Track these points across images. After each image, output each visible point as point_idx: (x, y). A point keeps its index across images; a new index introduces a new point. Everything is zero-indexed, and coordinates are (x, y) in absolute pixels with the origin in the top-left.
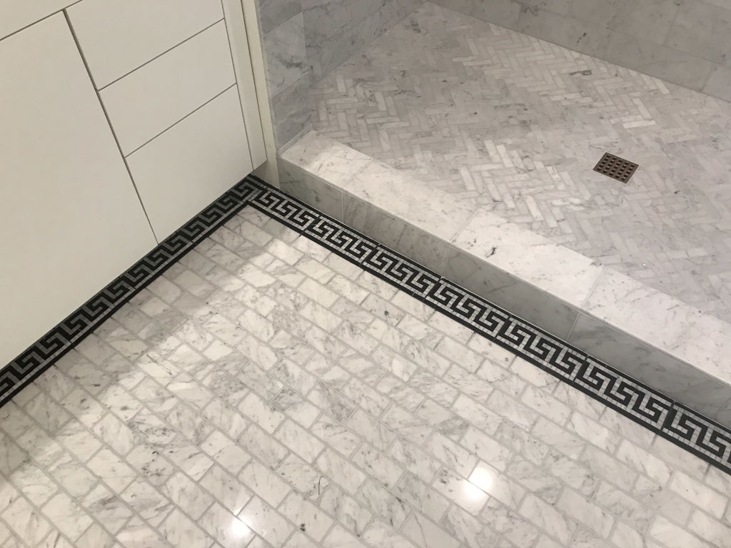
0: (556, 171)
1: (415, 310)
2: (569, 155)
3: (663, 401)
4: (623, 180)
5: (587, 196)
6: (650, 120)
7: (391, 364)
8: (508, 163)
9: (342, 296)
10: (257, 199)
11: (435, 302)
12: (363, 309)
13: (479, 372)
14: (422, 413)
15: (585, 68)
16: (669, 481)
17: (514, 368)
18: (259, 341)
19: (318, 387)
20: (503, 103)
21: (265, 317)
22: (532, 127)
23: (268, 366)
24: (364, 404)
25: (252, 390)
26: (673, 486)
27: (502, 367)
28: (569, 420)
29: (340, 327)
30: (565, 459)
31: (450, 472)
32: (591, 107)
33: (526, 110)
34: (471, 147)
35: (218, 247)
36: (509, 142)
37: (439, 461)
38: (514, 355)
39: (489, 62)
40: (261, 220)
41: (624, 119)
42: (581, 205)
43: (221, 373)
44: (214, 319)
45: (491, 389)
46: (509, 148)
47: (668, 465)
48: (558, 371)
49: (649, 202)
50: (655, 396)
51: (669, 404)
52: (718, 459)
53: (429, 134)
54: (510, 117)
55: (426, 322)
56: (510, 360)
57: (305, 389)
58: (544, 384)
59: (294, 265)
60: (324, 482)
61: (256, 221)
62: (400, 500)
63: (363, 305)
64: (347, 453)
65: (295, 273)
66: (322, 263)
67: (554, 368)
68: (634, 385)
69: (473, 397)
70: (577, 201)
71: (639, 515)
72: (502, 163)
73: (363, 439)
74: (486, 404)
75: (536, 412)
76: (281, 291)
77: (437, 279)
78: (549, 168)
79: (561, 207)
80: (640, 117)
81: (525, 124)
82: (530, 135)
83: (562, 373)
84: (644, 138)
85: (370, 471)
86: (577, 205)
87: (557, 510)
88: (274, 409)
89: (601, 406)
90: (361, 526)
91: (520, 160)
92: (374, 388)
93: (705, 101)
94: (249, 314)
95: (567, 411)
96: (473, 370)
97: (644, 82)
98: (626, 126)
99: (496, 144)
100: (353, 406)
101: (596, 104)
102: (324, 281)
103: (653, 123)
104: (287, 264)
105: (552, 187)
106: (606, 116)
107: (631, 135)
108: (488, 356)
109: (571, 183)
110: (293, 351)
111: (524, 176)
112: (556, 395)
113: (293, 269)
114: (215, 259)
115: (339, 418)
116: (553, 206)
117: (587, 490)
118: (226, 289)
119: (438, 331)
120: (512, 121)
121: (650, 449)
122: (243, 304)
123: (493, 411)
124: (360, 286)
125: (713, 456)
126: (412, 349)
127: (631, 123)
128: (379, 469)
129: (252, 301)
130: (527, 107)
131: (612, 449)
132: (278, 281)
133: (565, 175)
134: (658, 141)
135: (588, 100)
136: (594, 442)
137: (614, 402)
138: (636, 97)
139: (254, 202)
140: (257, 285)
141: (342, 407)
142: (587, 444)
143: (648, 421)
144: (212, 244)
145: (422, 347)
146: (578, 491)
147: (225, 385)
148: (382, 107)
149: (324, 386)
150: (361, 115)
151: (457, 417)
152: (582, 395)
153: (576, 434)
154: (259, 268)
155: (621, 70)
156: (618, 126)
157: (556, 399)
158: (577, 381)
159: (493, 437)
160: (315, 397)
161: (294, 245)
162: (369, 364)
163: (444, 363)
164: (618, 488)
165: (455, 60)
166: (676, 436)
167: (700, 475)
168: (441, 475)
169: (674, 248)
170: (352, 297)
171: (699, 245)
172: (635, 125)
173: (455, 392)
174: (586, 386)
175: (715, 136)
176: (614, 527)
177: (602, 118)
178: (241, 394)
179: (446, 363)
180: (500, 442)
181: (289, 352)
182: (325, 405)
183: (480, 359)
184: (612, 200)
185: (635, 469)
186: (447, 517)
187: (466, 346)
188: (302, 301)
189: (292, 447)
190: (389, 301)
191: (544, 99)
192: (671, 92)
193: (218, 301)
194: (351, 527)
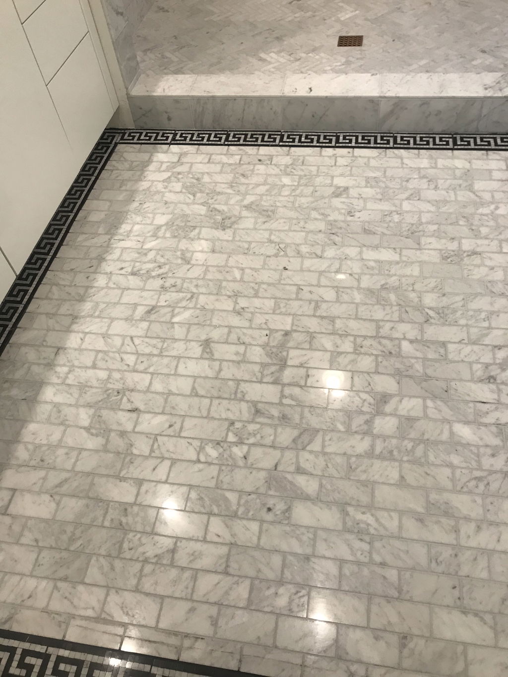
0: (315, 55)
1: (277, 152)
3: (447, 136)
4: (359, 45)
6: (356, 11)
7: (281, 181)
8: (282, 60)
9: (224, 164)
10: (122, 139)
11: (287, 144)
12: (243, 164)
13: (337, 164)
14: (317, 194)
16: (471, 165)
17: (356, 154)
18: (188, 204)
19: (244, 209)
21: (181, 192)
22: (284, 38)
23: (203, 212)
24: (278, 204)
25: (201, 227)
26: (474, 167)
27: (349, 157)
28: (403, 163)
29: (235, 177)
30: (412, 180)
31: (353, 211)
32: (314, 16)
33: (274, 31)
34: (254, 61)
35: (115, 172)
36: (275, 50)
37: (343, 209)
38: (352, 149)
40: (135, 148)
41: (339, 16)
43: (174, 228)
44: (145, 206)
45: (349, 168)
46: (278, 53)
47: (466, 160)
48: (382, 146)
49: (381, 50)
50: (441, 136)
51: (450, 136)
52: (489, 147)
54: (266, 38)
55: (288, 155)
56: (351, 152)
57: (237, 213)
58: (378, 154)
59: (178, 161)
60: (282, 246)
61: (131, 150)
62: (333, 234)
63: (242, 162)
64: (287, 228)
65: (182, 165)
66: (197, 153)
67: (378, 146)
68: (427, 135)
69: (342, 175)
70: (339, 64)
71: (465, 184)
72: (279, 61)
73: (291, 219)
74: (351, 175)
75: (383, 167)
76: (180, 176)
77: (280, 133)
78: (310, 55)
80: (348, 12)
81: (279, 39)
82: (285, 43)
83: (385, 146)
84: (358, 21)
85: (306, 230)
86: (340, 66)
87: (422, 200)
88: (224, 229)
89: (416, 151)
90: (319, 253)
91: (289, 57)
92: (280, 195)
94: (167, 194)
95: (399, 160)
96: (333, 164)
98: (342, 19)
99: (268, 54)
100: (273, 208)
101: (316, 14)
102: (206, 160)
104: (173, 163)
105: (319, 62)
106: (326, 18)
107: (348, 22)
108: (337, 155)
109: (328, 57)
110: (213, 200)
111: (298, 63)
112: (388, 156)
114: (120, 178)
115: (269, 216)
117: (432, 186)
118: (141, 189)
119: (299, 156)
120: (269, 40)
121: (453, 158)
122: (158, 192)
123: (357, 176)
124: (232, 155)
125: (486, 147)
126: (288, 170)
127: (345, 16)
128: (311, 226)
129: (165, 188)
130: (273, 29)
131: (433, 165)
132: (173, 173)
133: (322, 55)
134: (366, 19)
135: (309, 14)
136: (422, 167)
137: (422, 147)
138: (339, 2)
139: (121, 141)
140: (162, 180)
141: (267, 211)
142: (419, 169)
143: (444, 147)
144: (110, 172)
145: (295, 167)
146: (428, 189)
147: (182, 231)
148: (176, 59)
149: (248, 207)
151: (339, 188)
152: (402, 151)
153: (411, 167)
154: (155, 171)
156: (338, 20)
157: (389, 158)
158: (395, 146)
159: (366, 187)
160: (245, 213)
161: (169, 152)
162: (267, 187)
163: (314, 169)
164: (447, 179)
166: (463, 147)
167: (485, 157)
168: (348, 214)
169: (409, 65)
170: (231, 161)
172: (347, 16)
173: (330, 178)
174: (402, 146)
175: (398, 7)
176: (456, 194)
177: (325, 20)
178: (197, 231)
179: (316, 168)
180: (372, 187)
181: (210, 201)
182: (256, 215)
183: (334, 158)
185: (450, 168)
186: (365, 228)
187: (321, 155)
188: (200, 176)
189: (249, 239)
190: (257, 154)
191: (281, 22)
193: (141, 197)
194: (314, 256)
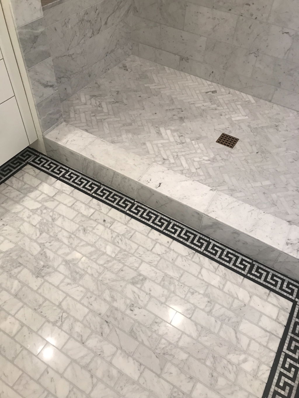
0: (196, 143)
1: (121, 218)
2: (204, 134)
3: (248, 260)
4: (231, 147)
5: (212, 156)
7: (105, 248)
8: (172, 139)
9: (79, 213)
10: (33, 161)
11: (132, 214)
12: (91, 219)
13: (153, 250)
14: (121, 274)
15: (213, 90)
16: (250, 301)
17: (172, 247)
18: (31, 239)
19: (64, 263)
20: (171, 108)
21: (35, 226)
22: (185, 120)
23: (35, 253)
24: (89, 271)
25: (25, 267)
26: (252, 304)
27: (166, 246)
28: (200, 273)
29: (78, 230)
30: (197, 293)
31: (135, 305)
32: (216, 109)
33: (182, 111)
34: (153, 131)
35: (9, 188)
36: (173, 128)
37: (130, 299)
38: (172, 240)
39: (164, 86)
40: (35, 172)
41: (233, 116)
42: (209, 160)
43: (8, 258)
44: (5, 228)
45: (159, 258)
46: (173, 131)
47: (249, 293)
48: (195, 247)
49: (244, 158)
50: (244, 258)
51: (251, 261)
52: (274, 288)
53: (130, 124)
54: (174, 115)
55: (126, 224)
56: (170, 242)
57: (56, 265)
58: (187, 254)
59: (53, 197)
60: (65, 315)
61: (32, 173)
62: (107, 322)
63: (92, 217)
64: (78, 298)
65: (53, 201)
66: (69, 195)
67: (192, 246)
68: (234, 253)
69: (149, 263)
70: (206, 158)
71: (234, 320)
72: (168, 139)
73: (88, 290)
74: (156, 266)
75: (182, 269)
76: (45, 211)
77: (133, 201)
78: (193, 142)
79: (198, 162)
80: (240, 115)
81: (182, 119)
82: (184, 124)
83: (197, 248)
84: (243, 125)
85: (91, 307)
86: (207, 160)
87: (192, 320)
88: (38, 277)
89: (216, 264)
90: (84, 338)
91: (178, 138)
92: (96, 262)
93: (272, 106)
94: (26, 225)
95: (199, 268)
96: (150, 249)
97: (243, 97)
98: (233, 119)
99: (166, 130)
100: (83, 272)
101: (218, 108)
102: (70, 205)
103: (247, 117)
104: (49, 196)
105: (194, 151)
106: (223, 114)
107: (236, 124)
108: (158, 241)
109: (204, 149)
110: (50, 244)
111: (180, 146)
112: (193, 260)
113: (52, 198)
114: (7, 195)
115: (74, 280)
116: (194, 161)
117: (208, 309)
118: (13, 211)
119: (133, 229)
120: (175, 117)
121: (241, 285)
122: (22, 219)
123: (160, 270)
124: (90, 207)
125: (272, 287)
126: (117, 239)
127: (236, 118)
128: (96, 306)
129: (28, 218)
130: (183, 110)
131: (221, 286)
132: (43, 205)
133: (201, 145)
134: (249, 126)
135: (214, 106)
136: (212, 284)
137: (223, 262)
138: (239, 105)
139: (32, 163)
140: (31, 209)
141: (77, 273)
142: (208, 285)
143: (240, 271)
144: (6, 186)
145: (123, 238)
146: (203, 310)
147: (10, 265)
148: (105, 110)
149: (67, 263)
150: (94, 114)
151: (140, 275)
152: (207, 259)
153: (203, 280)
154: (32, 199)
155: (231, 90)
156: (229, 119)
157: (194, 262)
158: (205, 252)
159: (159, 284)
160: (62, 268)
161: (53, 185)
162: (93, 249)
163: (135, 246)
164: (223, 307)
165: (146, 85)
166: (254, 278)
167: (265, 297)
168: (130, 306)
169: (255, 181)
170: (85, 213)
171: (268, 179)
172: (238, 118)
173: (140, 261)
174: (209, 254)
175: (277, 124)
176: (221, 327)
177: (221, 115)
178: (19, 269)
179: (136, 246)
180: (163, 287)
181: (47, 245)
182: (67, 273)
183: (154, 243)
184: (225, 157)
185: (232, 296)
186: (133, 329)
187: (147, 236)
188: (57, 216)
189: (47, 296)
190: (106, 214)
191: (192, 106)
192: (256, 102)
193: (9, 218)
194: (79, 339)
